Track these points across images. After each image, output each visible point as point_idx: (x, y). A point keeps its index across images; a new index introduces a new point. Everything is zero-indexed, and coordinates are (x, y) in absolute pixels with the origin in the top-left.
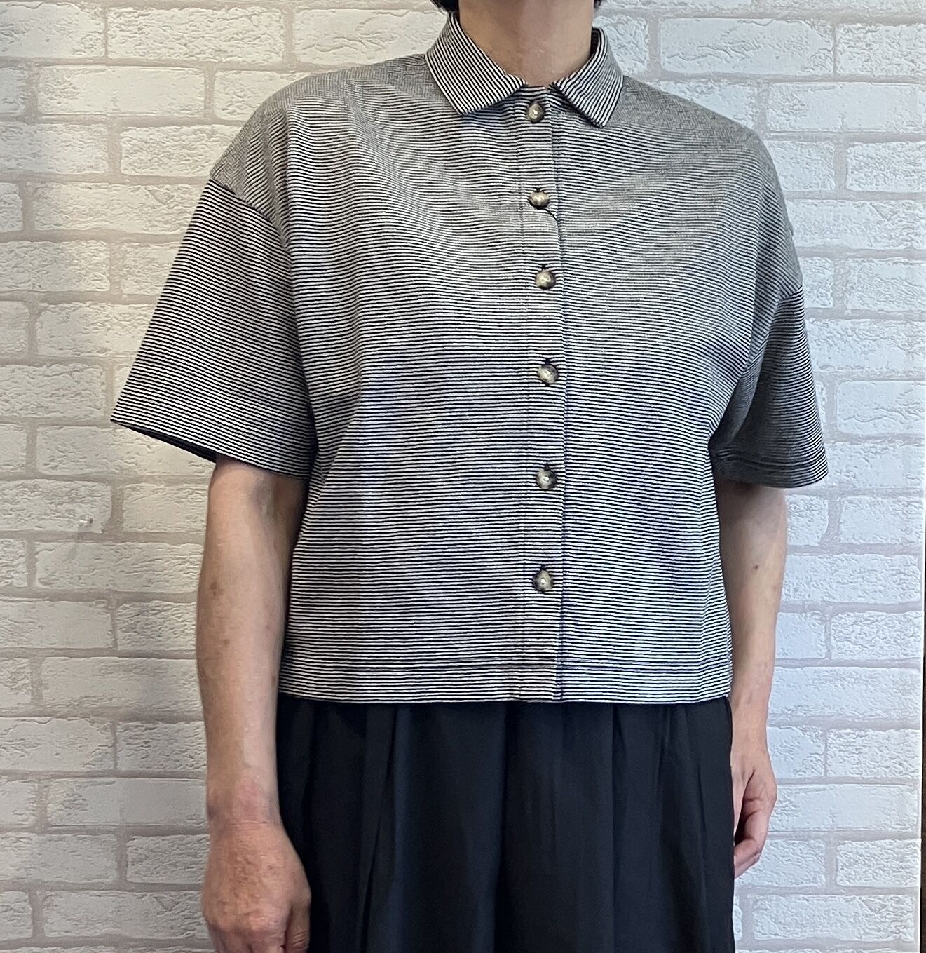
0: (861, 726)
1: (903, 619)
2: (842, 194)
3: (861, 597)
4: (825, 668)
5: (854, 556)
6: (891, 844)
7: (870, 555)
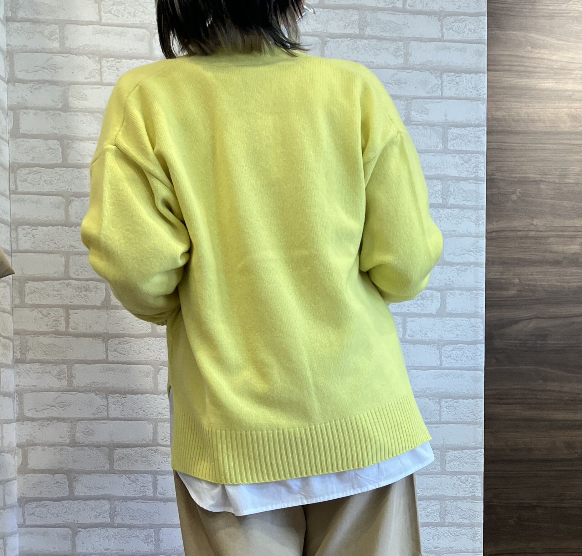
0: (456, 397)
1: (475, 348)
2: (446, 151)
3: (455, 337)
4: (439, 371)
5: (453, 319)
6: (470, 452)
7: (460, 318)
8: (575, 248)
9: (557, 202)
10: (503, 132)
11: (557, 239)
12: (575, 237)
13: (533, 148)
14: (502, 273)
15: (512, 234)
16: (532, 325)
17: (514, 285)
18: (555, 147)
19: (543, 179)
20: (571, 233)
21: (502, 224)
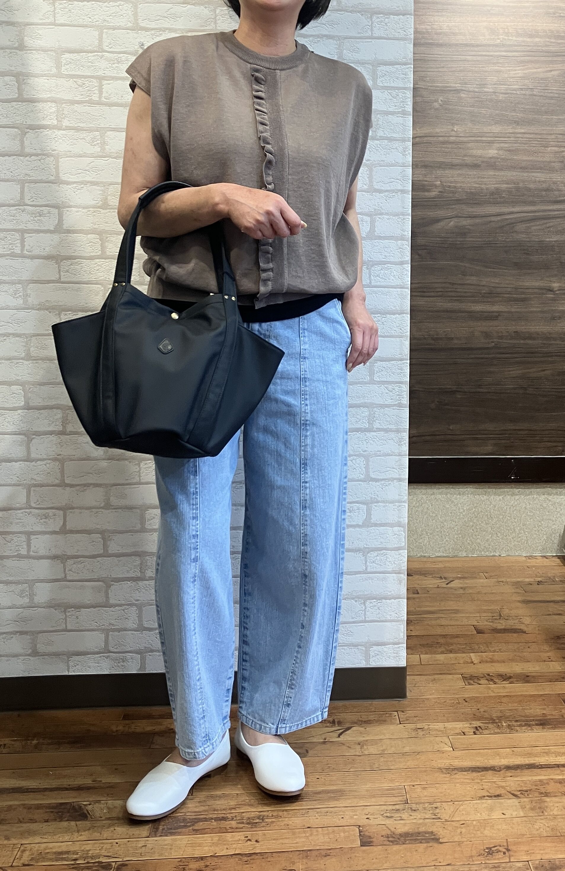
3: (383, 258)
5: (381, 241)
6: (397, 363)
7: (388, 241)
8: (492, 152)
9: (476, 110)
10: (427, 44)
11: (476, 144)
12: (492, 142)
13: (452, 59)
14: (425, 175)
15: (435, 139)
16: (452, 223)
17: (436, 186)
18: (474, 58)
19: (463, 88)
20: (489, 139)
21: (426, 130)
